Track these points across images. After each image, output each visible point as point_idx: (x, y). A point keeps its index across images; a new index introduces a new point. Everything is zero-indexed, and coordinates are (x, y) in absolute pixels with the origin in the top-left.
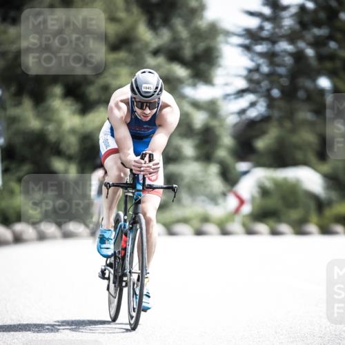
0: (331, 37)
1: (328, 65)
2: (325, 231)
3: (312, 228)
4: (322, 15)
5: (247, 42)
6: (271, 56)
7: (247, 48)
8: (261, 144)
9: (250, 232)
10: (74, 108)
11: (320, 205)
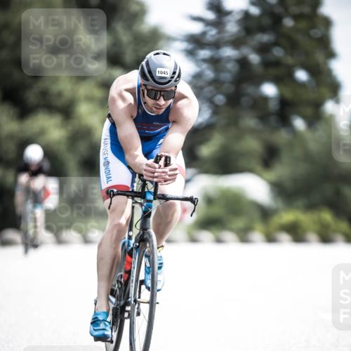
0: (276, 44)
1: (272, 71)
2: (270, 239)
3: (257, 236)
4: (267, 21)
5: (190, 47)
6: (215, 62)
7: (190, 53)
8: (206, 151)
9: (193, 240)
10: (12, 112)
11: (265, 214)
